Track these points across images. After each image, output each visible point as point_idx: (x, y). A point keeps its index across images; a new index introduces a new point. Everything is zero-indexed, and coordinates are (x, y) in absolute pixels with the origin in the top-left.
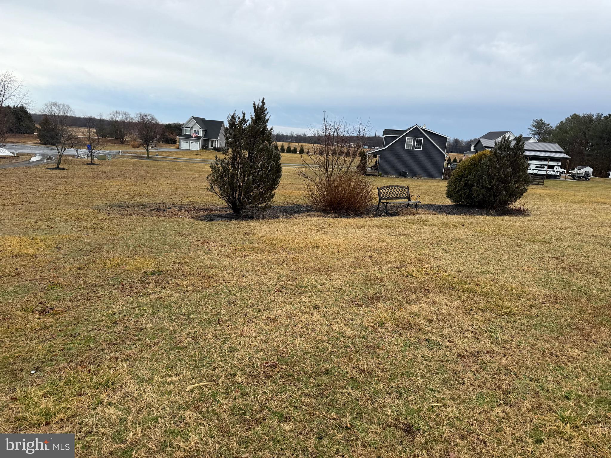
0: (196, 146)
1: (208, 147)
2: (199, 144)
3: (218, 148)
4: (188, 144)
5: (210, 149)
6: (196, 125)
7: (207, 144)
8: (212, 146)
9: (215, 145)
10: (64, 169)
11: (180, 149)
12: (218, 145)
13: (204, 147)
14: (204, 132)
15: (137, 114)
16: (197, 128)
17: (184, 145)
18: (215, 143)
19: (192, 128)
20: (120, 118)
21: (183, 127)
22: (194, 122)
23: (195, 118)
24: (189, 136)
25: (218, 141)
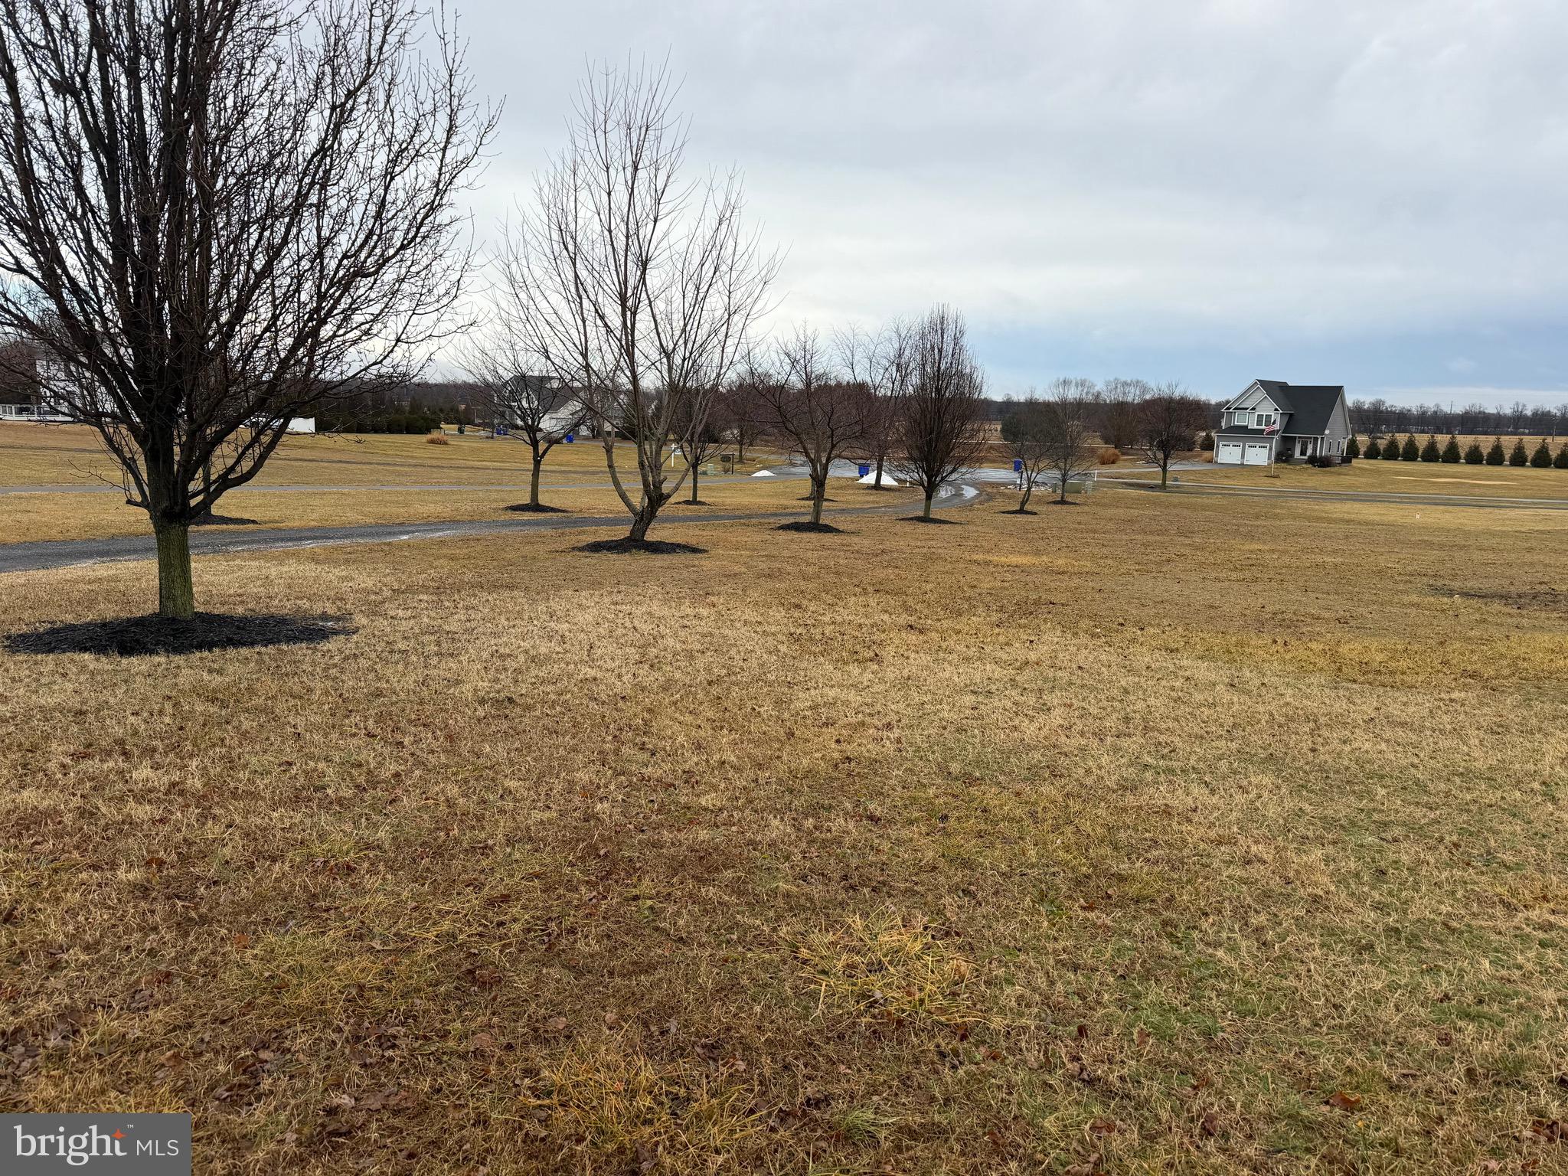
0: (1259, 455)
1: (1292, 456)
2: (1271, 449)
3: (1321, 457)
4: (1239, 450)
5: (1299, 462)
6: (1265, 402)
7: (1290, 449)
8: (1303, 453)
9: (1315, 449)
10: (1035, 514)
11: (1216, 462)
12: (1322, 451)
13: (1284, 456)
14: (1286, 419)
15: (1108, 384)
16: (1269, 409)
17: (1228, 454)
18: (1315, 445)
19: (1253, 409)
20: (1072, 394)
21: (1228, 409)
22: (1262, 393)
23: (1264, 384)
24: (1244, 429)
25: (1322, 439)
